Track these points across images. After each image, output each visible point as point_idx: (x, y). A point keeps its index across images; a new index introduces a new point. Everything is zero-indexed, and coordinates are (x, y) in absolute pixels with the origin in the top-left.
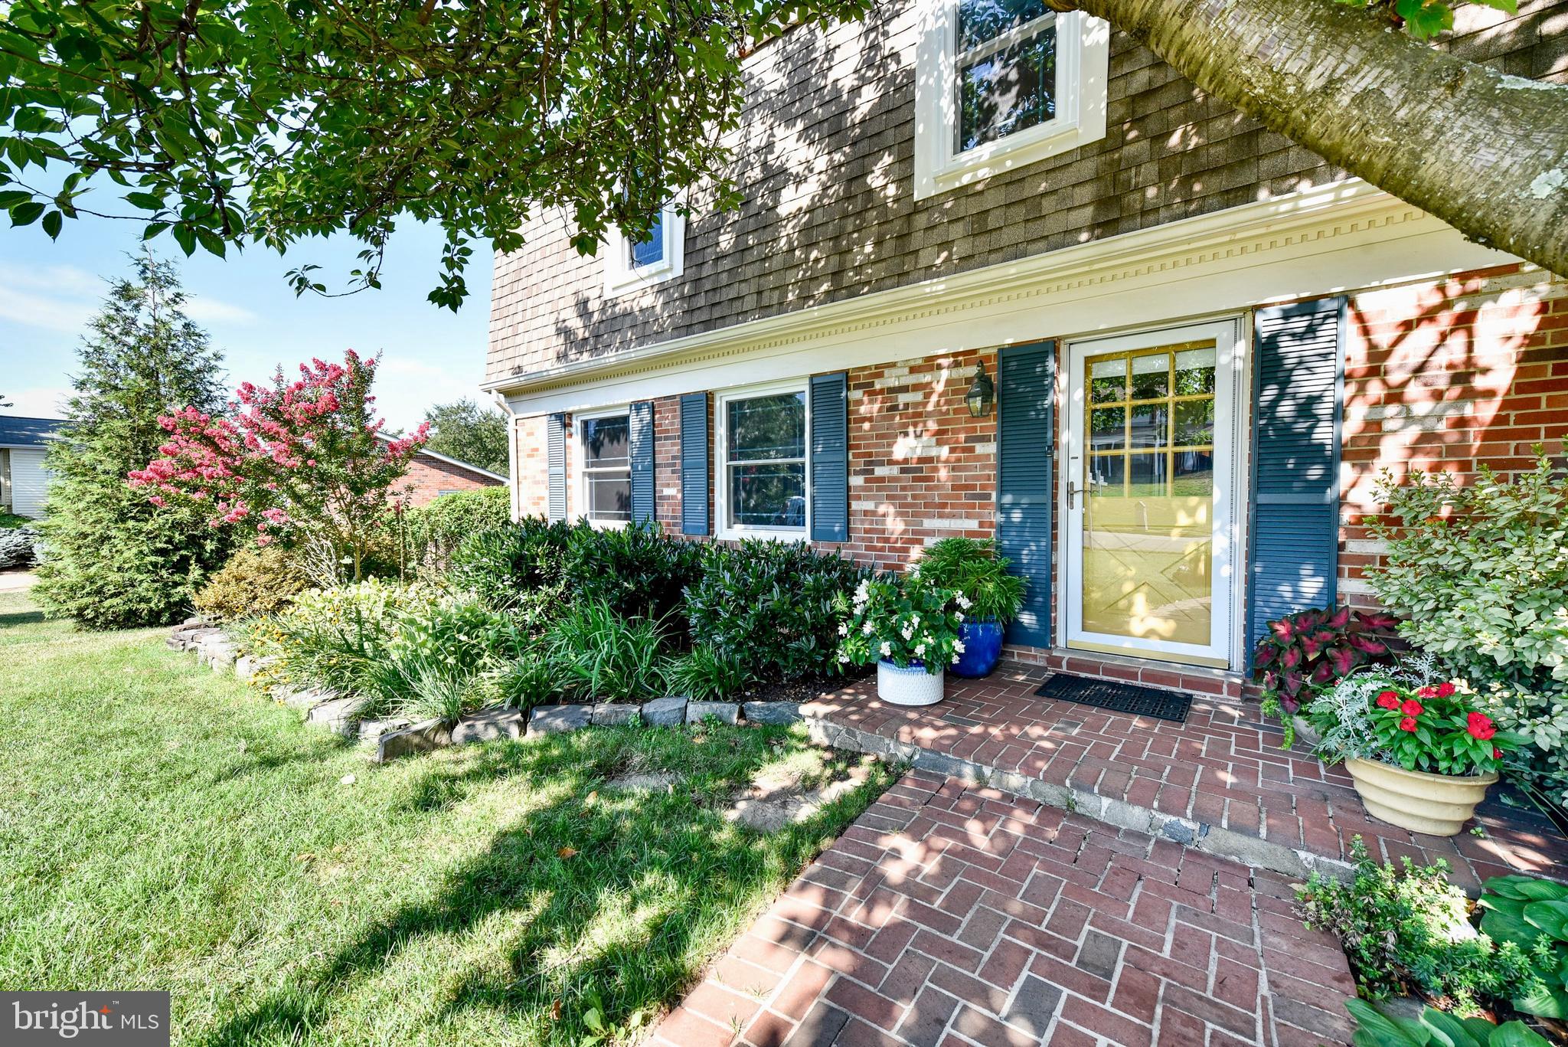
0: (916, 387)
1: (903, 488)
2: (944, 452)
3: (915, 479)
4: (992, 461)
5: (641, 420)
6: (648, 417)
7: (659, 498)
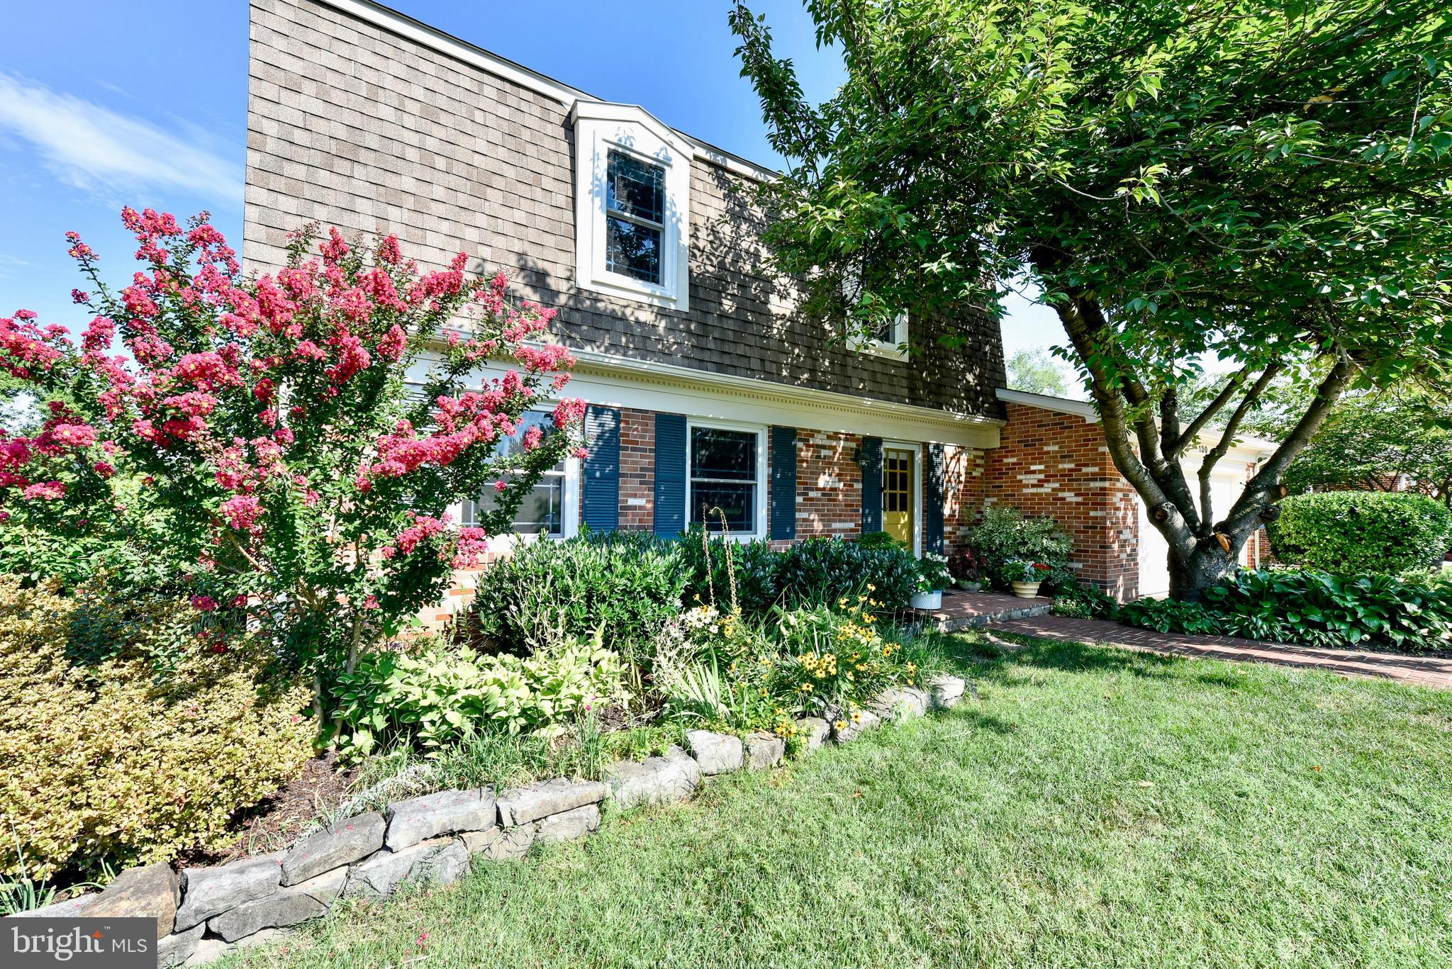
0: (830, 448)
1: (822, 505)
2: (841, 485)
3: (829, 501)
4: (860, 492)
5: (601, 425)
6: (612, 425)
7: (623, 509)
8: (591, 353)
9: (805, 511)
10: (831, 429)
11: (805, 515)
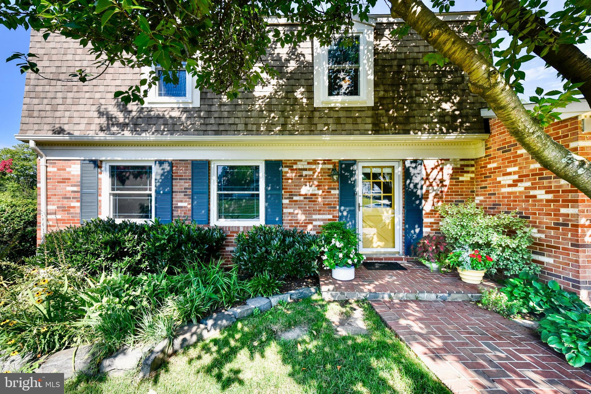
0: (310, 169)
1: (305, 204)
2: (320, 192)
3: (309, 201)
4: (337, 196)
5: (163, 169)
6: (169, 168)
7: (175, 207)
8: (147, 136)
9: (290, 208)
10: (311, 158)
11: (291, 211)
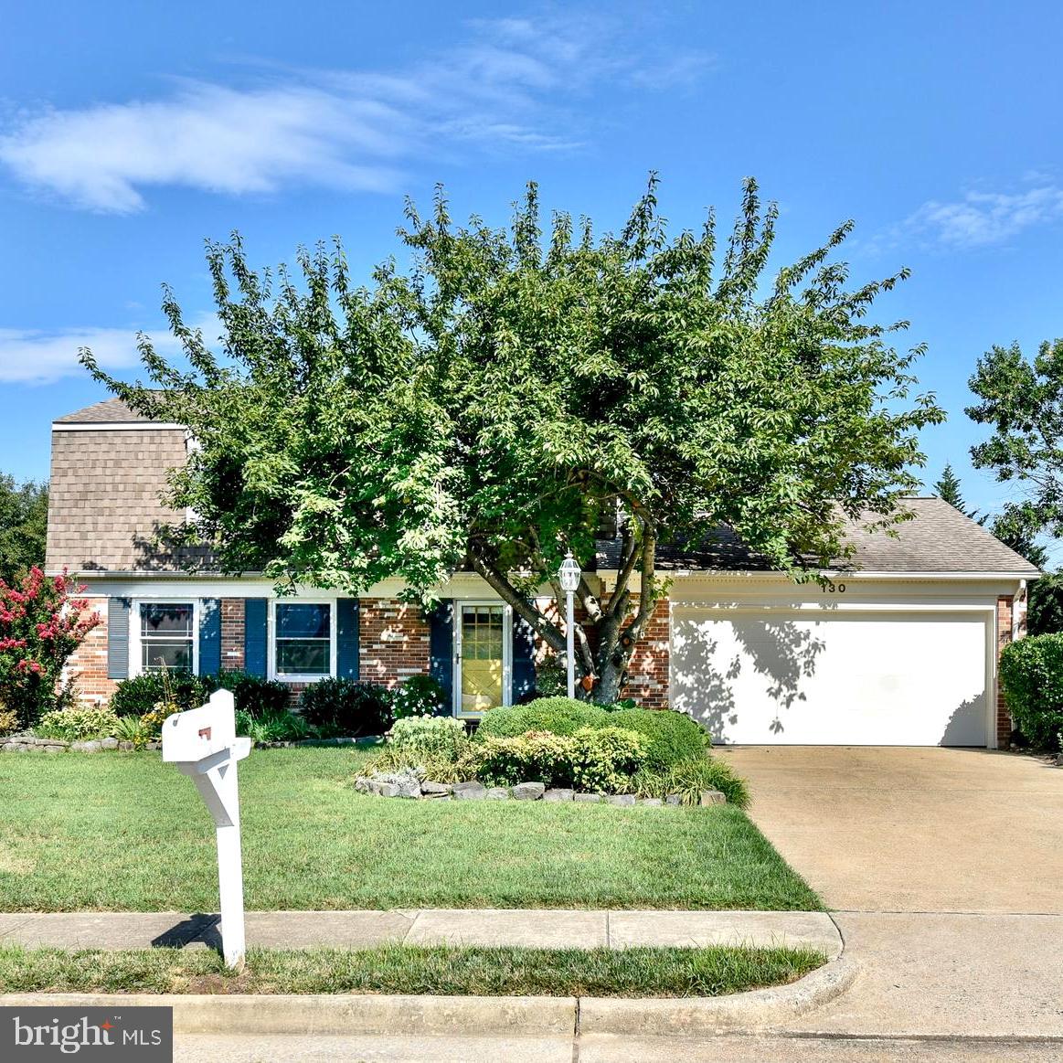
0: (394, 610)
1: (387, 655)
2: (406, 638)
3: (393, 651)
4: (428, 644)
5: (208, 608)
7: (224, 658)
9: (369, 659)
10: (395, 596)
11: (370, 662)
